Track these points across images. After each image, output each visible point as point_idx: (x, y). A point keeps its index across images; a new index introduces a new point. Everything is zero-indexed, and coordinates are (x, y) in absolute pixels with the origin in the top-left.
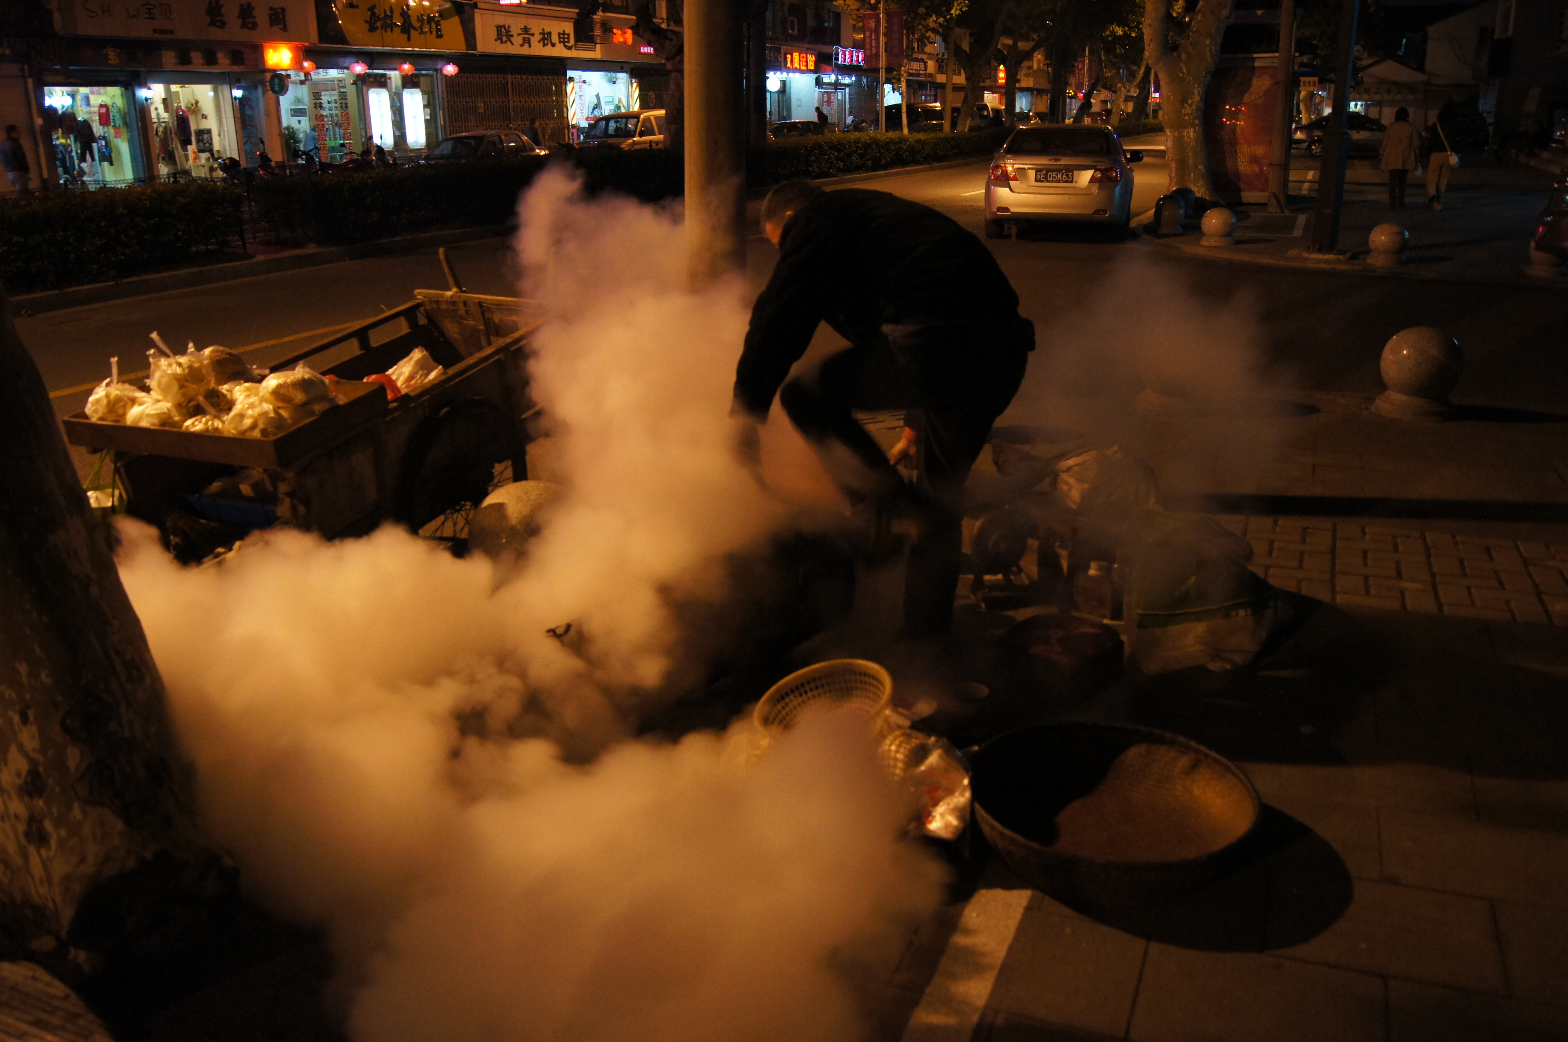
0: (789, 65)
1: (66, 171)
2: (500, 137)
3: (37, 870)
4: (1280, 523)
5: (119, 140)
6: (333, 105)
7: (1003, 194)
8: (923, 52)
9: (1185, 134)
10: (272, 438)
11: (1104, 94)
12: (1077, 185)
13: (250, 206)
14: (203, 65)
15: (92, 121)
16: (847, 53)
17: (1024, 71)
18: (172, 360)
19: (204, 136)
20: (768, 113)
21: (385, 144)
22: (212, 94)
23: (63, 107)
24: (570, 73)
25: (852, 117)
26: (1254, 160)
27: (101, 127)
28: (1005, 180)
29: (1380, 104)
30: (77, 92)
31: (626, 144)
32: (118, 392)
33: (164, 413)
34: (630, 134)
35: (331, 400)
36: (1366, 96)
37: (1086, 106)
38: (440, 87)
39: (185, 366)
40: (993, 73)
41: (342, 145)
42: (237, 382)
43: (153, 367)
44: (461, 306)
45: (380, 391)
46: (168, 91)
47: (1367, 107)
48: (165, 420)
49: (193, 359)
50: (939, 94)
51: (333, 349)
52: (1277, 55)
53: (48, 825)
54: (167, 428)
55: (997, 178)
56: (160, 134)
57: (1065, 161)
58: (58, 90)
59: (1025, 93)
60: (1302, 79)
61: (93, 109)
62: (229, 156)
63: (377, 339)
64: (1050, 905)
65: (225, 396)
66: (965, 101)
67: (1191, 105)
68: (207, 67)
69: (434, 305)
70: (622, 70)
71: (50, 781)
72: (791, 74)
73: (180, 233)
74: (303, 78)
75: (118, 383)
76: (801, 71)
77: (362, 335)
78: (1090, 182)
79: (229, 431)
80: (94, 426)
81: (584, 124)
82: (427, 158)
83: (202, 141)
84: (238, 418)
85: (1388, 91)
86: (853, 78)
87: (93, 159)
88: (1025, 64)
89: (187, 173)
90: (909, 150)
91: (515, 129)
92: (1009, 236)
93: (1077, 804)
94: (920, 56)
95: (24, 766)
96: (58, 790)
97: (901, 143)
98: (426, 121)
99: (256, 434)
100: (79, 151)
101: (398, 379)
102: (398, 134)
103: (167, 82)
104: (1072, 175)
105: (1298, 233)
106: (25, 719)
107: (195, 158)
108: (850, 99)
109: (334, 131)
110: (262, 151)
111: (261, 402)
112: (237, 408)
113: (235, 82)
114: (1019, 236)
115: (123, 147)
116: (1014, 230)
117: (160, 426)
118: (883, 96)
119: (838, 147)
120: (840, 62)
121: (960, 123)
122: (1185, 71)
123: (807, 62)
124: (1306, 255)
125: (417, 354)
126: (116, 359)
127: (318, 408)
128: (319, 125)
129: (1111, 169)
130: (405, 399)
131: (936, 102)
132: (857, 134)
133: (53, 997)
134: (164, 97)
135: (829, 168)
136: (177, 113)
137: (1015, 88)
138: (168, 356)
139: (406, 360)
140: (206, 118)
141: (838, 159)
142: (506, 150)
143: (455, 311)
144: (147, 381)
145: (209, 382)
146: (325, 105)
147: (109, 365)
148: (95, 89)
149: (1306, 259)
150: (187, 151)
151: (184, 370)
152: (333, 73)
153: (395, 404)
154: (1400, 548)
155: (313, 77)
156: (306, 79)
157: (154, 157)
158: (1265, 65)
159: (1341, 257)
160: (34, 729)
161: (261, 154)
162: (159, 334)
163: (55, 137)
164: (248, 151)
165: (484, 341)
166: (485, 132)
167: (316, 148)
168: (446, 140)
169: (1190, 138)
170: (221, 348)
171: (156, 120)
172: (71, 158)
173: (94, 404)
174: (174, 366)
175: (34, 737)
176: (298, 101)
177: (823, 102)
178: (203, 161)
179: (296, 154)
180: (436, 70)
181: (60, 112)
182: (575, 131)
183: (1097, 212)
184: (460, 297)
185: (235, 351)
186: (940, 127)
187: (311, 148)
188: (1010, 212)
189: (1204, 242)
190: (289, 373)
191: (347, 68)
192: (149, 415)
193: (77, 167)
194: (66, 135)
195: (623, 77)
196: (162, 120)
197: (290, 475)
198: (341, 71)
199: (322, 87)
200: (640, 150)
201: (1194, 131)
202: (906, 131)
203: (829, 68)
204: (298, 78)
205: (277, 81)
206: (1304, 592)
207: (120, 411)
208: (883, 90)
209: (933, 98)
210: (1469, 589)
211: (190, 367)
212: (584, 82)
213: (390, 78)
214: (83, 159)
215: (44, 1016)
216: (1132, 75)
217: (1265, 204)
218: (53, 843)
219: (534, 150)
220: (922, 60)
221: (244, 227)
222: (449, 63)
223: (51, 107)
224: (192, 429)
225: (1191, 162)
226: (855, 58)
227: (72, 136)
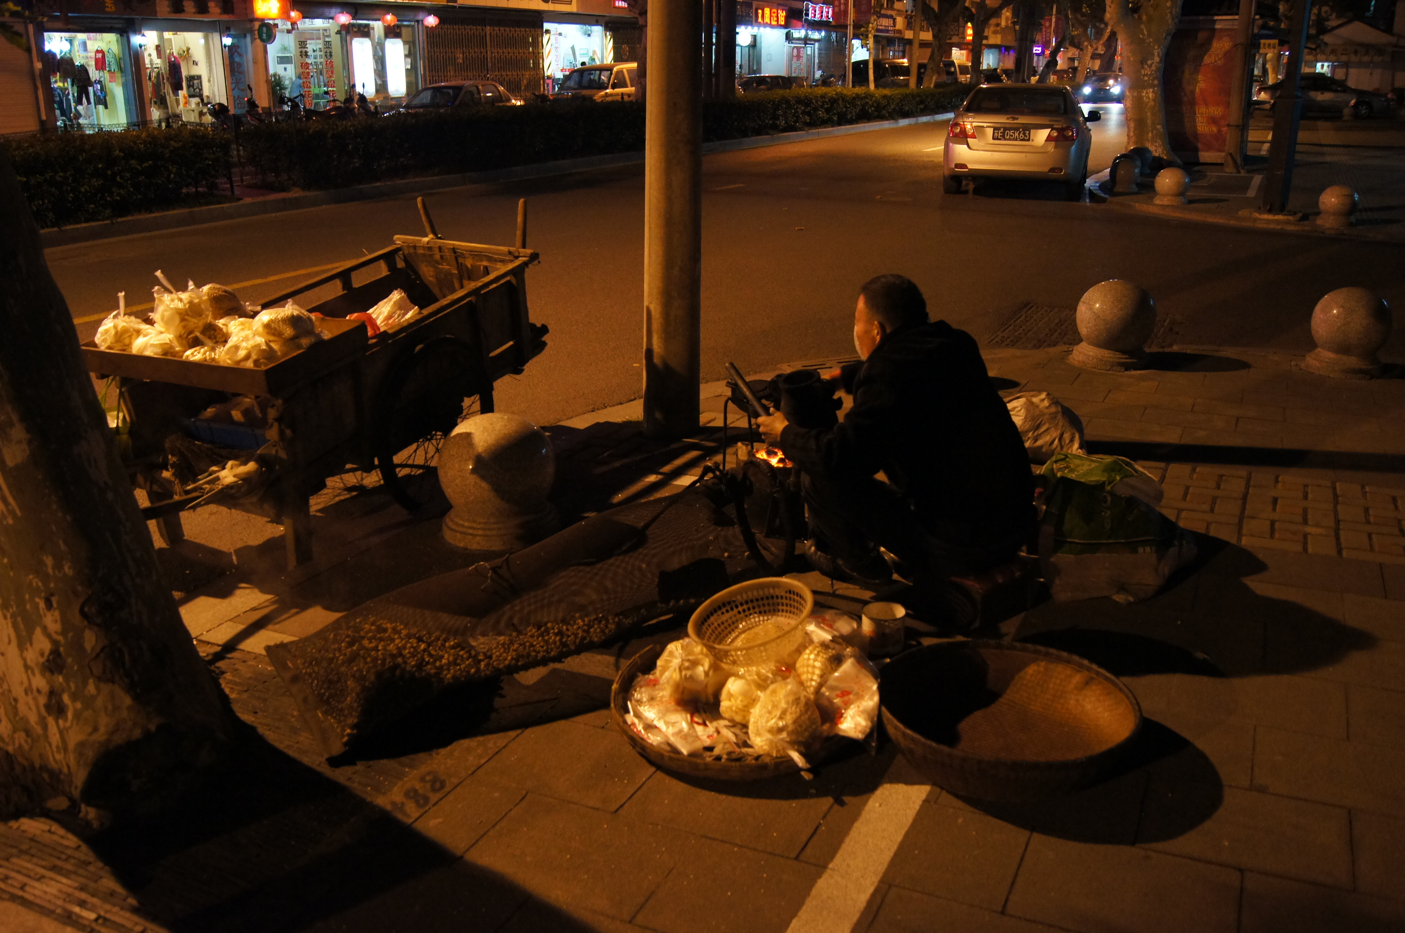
0: (760, 20)
1: (63, 114)
2: (477, 87)
3: (55, 738)
4: (1197, 470)
5: (114, 84)
6: (318, 53)
7: (961, 152)
8: (893, 9)
9: (1144, 94)
10: (263, 368)
11: (1073, 52)
12: (1034, 143)
13: (238, 150)
14: (194, 13)
15: (88, 66)
16: (817, 9)
17: (992, 29)
18: (174, 296)
19: (194, 81)
20: (737, 67)
21: (367, 92)
22: (202, 41)
23: (61, 52)
24: (546, 26)
25: (820, 72)
26: (1213, 120)
27: (97, 72)
28: (963, 137)
29: (1346, 65)
30: (74, 38)
31: (600, 95)
32: (125, 324)
33: (166, 344)
34: (603, 86)
35: (318, 336)
36: (1333, 57)
37: (1052, 63)
38: (421, 38)
39: (186, 301)
40: (961, 29)
41: (326, 93)
42: (232, 317)
43: (157, 302)
44: (437, 251)
45: (361, 328)
46: (161, 38)
47: (1333, 68)
48: (167, 350)
49: (193, 296)
50: (907, 49)
51: (316, 290)
52: (1237, 17)
53: (66, 698)
54: (169, 358)
55: (956, 135)
56: (153, 79)
57: (1023, 120)
58: (57, 35)
59: (993, 50)
60: (1262, 41)
61: (89, 54)
62: (218, 102)
63: (359, 280)
64: (946, 798)
65: (221, 329)
66: (931, 58)
67: (1150, 66)
68: (199, 15)
69: (412, 251)
70: (597, 23)
71: (70, 660)
72: (762, 29)
73: (172, 176)
74: (290, 27)
75: (125, 315)
76: (772, 26)
77: (345, 276)
78: (1046, 141)
79: (225, 361)
80: (103, 353)
81: (559, 75)
82: (406, 107)
83: (193, 86)
84: (233, 350)
85: (1356, 52)
86: (823, 34)
87: (89, 103)
88: (993, 21)
89: (178, 117)
90: (875, 105)
91: (493, 80)
92: (966, 192)
93: (978, 714)
94: (890, 12)
95: (47, 646)
96: (76, 668)
97: (867, 98)
98: (407, 70)
99: (249, 364)
100: (76, 95)
101: (378, 317)
102: (379, 82)
103: (161, 30)
104: (1029, 134)
105: (1251, 193)
106: (49, 606)
107: (186, 103)
108: (819, 54)
109: (319, 79)
110: (249, 97)
111: (254, 335)
112: (232, 342)
113: (225, 29)
114: (977, 191)
115: (117, 91)
116: (971, 186)
117: (163, 355)
118: (851, 51)
119: (805, 101)
120: (810, 18)
121: (926, 79)
122: (1145, 32)
123: (777, 17)
124: (1257, 215)
125: (396, 296)
126: (123, 293)
127: (306, 342)
128: (304, 72)
129: (1068, 128)
130: (384, 336)
131: (903, 57)
132: (824, 90)
133: (67, 847)
134: (157, 44)
135: (796, 121)
136: (169, 59)
137: (981, 45)
138: (171, 292)
139: (385, 300)
140: (197, 64)
141: (804, 113)
142: (483, 100)
143: (431, 256)
144: (150, 314)
145: (207, 316)
146: (310, 53)
147: (117, 299)
148: (92, 35)
149: (1256, 220)
150: (178, 95)
151: (185, 305)
152: (319, 23)
153: (374, 341)
154: (1310, 496)
155: (299, 26)
156: (293, 29)
157: (147, 101)
158: (1228, 27)
159: (1291, 218)
160: (57, 613)
161: (249, 101)
162: (162, 272)
163: (53, 80)
164: (236, 97)
165: (457, 285)
166: (464, 82)
167: (301, 95)
168: (426, 89)
169: (1149, 98)
170: (218, 286)
171: (149, 66)
172: (68, 100)
173: (103, 334)
174: (176, 301)
175: (56, 621)
176: (285, 49)
177: (793, 56)
178: (193, 106)
179: (282, 100)
180: (418, 21)
181: (59, 57)
182: (550, 82)
183: (1052, 170)
184: (435, 243)
185: (229, 288)
186: (906, 84)
187: (295, 95)
188: (967, 168)
189: (1157, 201)
190: (280, 310)
191: (332, 18)
192: (152, 345)
193: (73, 110)
194: (64, 79)
195: (598, 30)
196: (154, 66)
197: (280, 402)
198: (326, 21)
199: (308, 36)
200: (613, 102)
201: (1153, 92)
202: (872, 86)
203: (799, 23)
204: (285, 27)
205: (265, 29)
206: (1212, 533)
207: (127, 341)
208: (851, 46)
209: (901, 54)
210: (1370, 535)
211: (191, 303)
212: (560, 34)
213: (373, 29)
214: (79, 102)
215: (59, 863)
216: (1099, 33)
217: (1221, 164)
218: (70, 715)
219: (509, 100)
220: (891, 17)
221: (233, 170)
222: (430, 14)
223: (50, 52)
224: (192, 359)
225: (1149, 121)
226: (824, 14)
227: (69, 80)
